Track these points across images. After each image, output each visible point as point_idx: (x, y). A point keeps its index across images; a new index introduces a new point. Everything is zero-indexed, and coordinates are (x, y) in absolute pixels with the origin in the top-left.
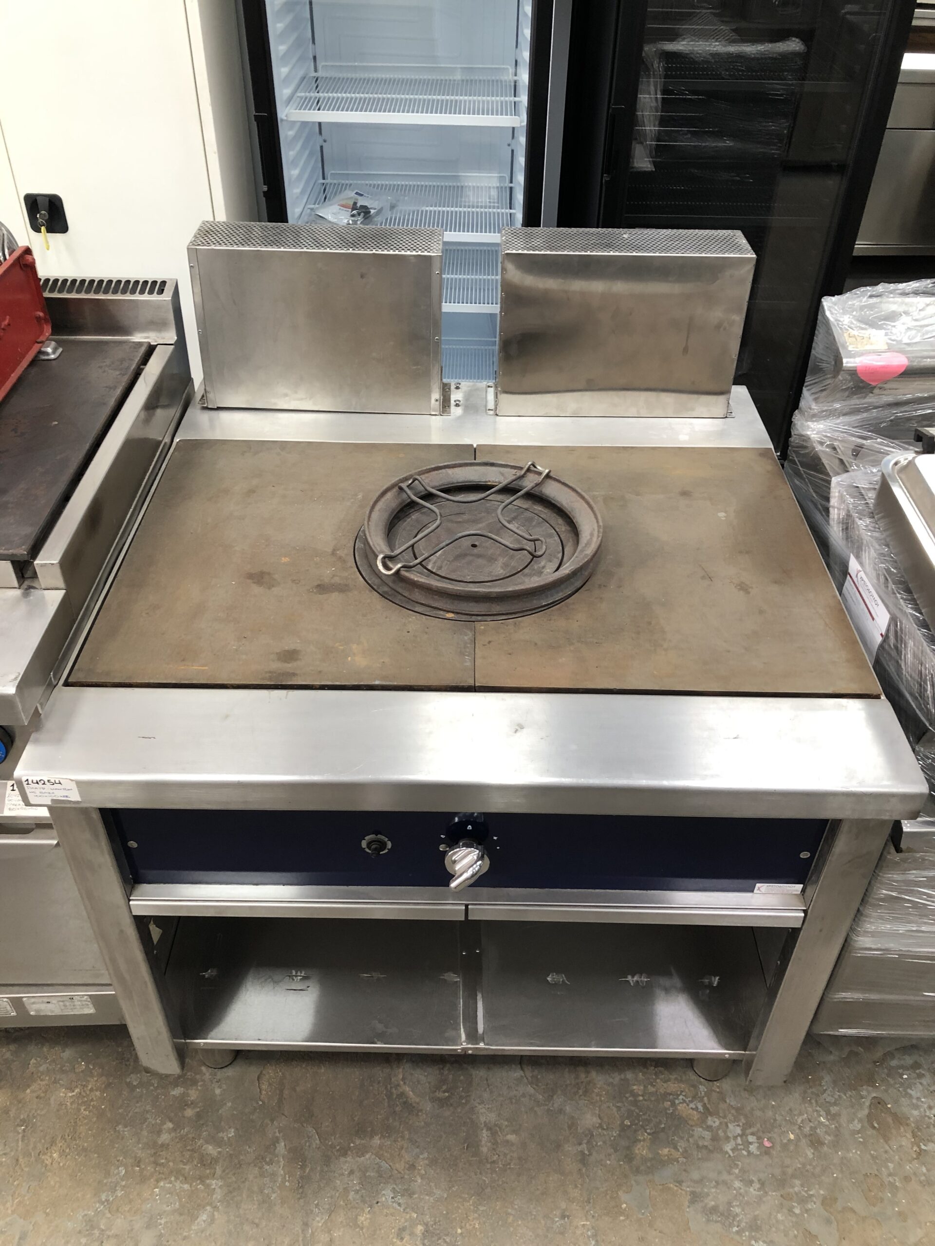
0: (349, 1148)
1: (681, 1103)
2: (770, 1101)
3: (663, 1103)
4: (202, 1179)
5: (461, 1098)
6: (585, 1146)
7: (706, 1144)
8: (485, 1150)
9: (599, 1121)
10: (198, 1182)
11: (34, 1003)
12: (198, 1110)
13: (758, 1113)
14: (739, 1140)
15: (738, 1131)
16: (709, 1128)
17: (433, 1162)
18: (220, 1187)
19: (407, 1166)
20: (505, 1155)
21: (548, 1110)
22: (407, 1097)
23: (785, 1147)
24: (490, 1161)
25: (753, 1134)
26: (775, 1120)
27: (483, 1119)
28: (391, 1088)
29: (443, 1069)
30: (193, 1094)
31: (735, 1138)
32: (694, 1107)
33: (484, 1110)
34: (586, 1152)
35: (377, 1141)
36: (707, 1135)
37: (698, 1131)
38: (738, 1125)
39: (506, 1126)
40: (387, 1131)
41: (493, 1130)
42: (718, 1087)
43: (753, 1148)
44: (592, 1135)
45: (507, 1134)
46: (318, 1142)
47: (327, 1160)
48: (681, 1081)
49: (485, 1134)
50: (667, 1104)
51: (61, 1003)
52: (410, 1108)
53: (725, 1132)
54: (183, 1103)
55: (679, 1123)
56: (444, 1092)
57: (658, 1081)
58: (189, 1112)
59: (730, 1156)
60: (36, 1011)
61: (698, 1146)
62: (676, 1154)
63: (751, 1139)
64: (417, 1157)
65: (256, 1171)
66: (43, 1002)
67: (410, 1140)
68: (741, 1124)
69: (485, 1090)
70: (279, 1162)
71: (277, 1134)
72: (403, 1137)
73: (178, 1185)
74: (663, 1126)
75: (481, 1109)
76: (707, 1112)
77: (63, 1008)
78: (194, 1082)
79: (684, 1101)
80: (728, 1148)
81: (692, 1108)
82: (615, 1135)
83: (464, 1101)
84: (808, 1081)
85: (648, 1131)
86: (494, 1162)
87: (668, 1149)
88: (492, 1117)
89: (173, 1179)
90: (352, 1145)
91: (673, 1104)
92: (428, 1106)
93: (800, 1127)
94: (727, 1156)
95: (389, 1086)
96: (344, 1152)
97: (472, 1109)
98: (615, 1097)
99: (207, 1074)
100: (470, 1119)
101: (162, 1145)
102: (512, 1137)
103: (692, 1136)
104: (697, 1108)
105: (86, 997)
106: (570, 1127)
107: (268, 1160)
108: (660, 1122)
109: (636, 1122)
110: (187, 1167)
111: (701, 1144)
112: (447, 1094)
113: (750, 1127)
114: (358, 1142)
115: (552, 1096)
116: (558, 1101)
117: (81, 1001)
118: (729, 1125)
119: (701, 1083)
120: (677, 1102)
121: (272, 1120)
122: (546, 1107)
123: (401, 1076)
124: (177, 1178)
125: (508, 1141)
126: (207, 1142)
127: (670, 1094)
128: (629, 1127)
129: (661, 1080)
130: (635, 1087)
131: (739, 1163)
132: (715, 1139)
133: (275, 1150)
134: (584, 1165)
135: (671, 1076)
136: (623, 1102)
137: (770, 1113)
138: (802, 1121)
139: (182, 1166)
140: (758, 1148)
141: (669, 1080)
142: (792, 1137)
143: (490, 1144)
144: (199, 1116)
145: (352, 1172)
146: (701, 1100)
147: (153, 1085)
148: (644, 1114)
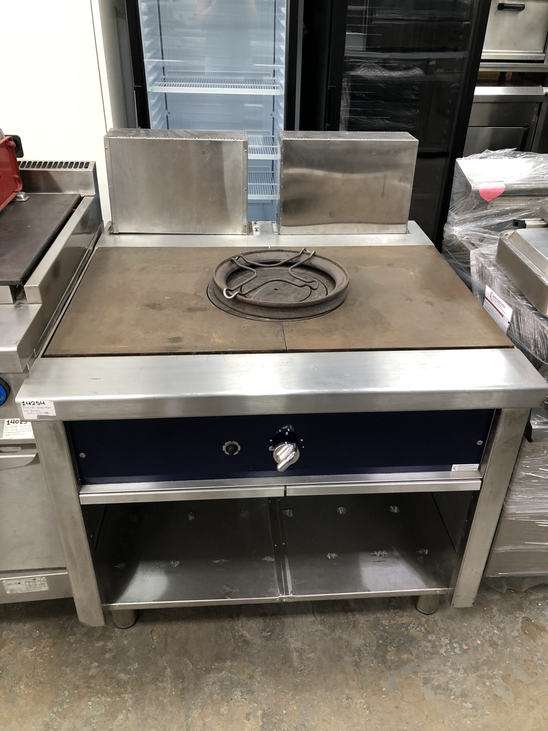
0: (212, 669)
1: (411, 628)
2: (464, 623)
3: (401, 629)
4: (119, 694)
5: (279, 635)
6: (356, 657)
7: (429, 650)
8: (296, 664)
9: (364, 642)
10: (116, 696)
11: (10, 584)
12: (114, 654)
13: (457, 630)
14: (448, 647)
15: (447, 641)
16: (430, 641)
17: (264, 673)
18: (131, 698)
19: (249, 676)
20: (309, 666)
21: (333, 638)
22: (245, 637)
23: (476, 649)
24: (299, 670)
25: (456, 642)
26: (468, 634)
27: (293, 646)
28: (235, 632)
29: (266, 619)
30: (110, 645)
31: (446, 645)
32: (420, 630)
33: (293, 641)
34: (358, 660)
35: (228, 663)
36: (429, 645)
37: (424, 643)
38: (447, 638)
39: (308, 649)
40: (234, 657)
41: (300, 652)
42: (432, 618)
43: (457, 650)
44: (360, 651)
45: (309, 653)
46: (191, 667)
47: (198, 677)
48: (410, 616)
49: (295, 655)
50: (403, 629)
51: (27, 584)
52: (246, 642)
53: (439, 642)
54: (104, 651)
55: (412, 640)
56: (268, 632)
57: (396, 617)
58: (108, 656)
59: (444, 655)
60: (12, 590)
61: (425, 652)
62: (412, 657)
63: (455, 645)
64: (254, 671)
65: (153, 687)
66: (15, 583)
67: (250, 662)
68: (448, 638)
69: (293, 629)
70: (167, 680)
71: (165, 664)
72: (245, 660)
73: (103, 699)
74: (402, 642)
75: (291, 640)
76: (428, 632)
77: (28, 587)
78: (110, 638)
79: (413, 627)
80: (442, 651)
81: (418, 631)
82: (374, 649)
83: (280, 637)
84: (484, 611)
85: (394, 645)
86: (302, 670)
87: (407, 655)
88: (298, 645)
89: (100, 695)
90: (213, 667)
91: (407, 629)
92: (258, 641)
93: (483, 637)
94: (442, 656)
95: (233, 632)
96: (208, 671)
97: (286, 641)
98: (371, 628)
99: (118, 633)
100: (284, 646)
101: (92, 676)
102: (312, 655)
103: (420, 646)
104: (421, 630)
105: (43, 578)
106: (347, 647)
107: (160, 680)
108: (400, 640)
109: (386, 641)
110: (109, 688)
111: (426, 650)
112: (269, 633)
113: (454, 639)
114: (216, 665)
115: (334, 630)
116: (338, 632)
117: (40, 581)
118: (441, 638)
119: (422, 616)
120: (409, 628)
121: (162, 656)
122: (331, 637)
123: (240, 625)
124: (102, 695)
125: (309, 658)
126: (120, 672)
127: (405, 624)
128: (382, 644)
129: (398, 616)
130: (383, 621)
131: (450, 659)
132: (434, 646)
133: (164, 674)
134: (358, 667)
135: (404, 614)
136: (377, 630)
137: (464, 630)
138: (484, 633)
139: (105, 687)
140: (460, 650)
141: (403, 616)
142: (479, 642)
143: (299, 660)
144: (114, 657)
145: (214, 683)
146: (423, 626)
147: (84, 641)
148: (390, 637)
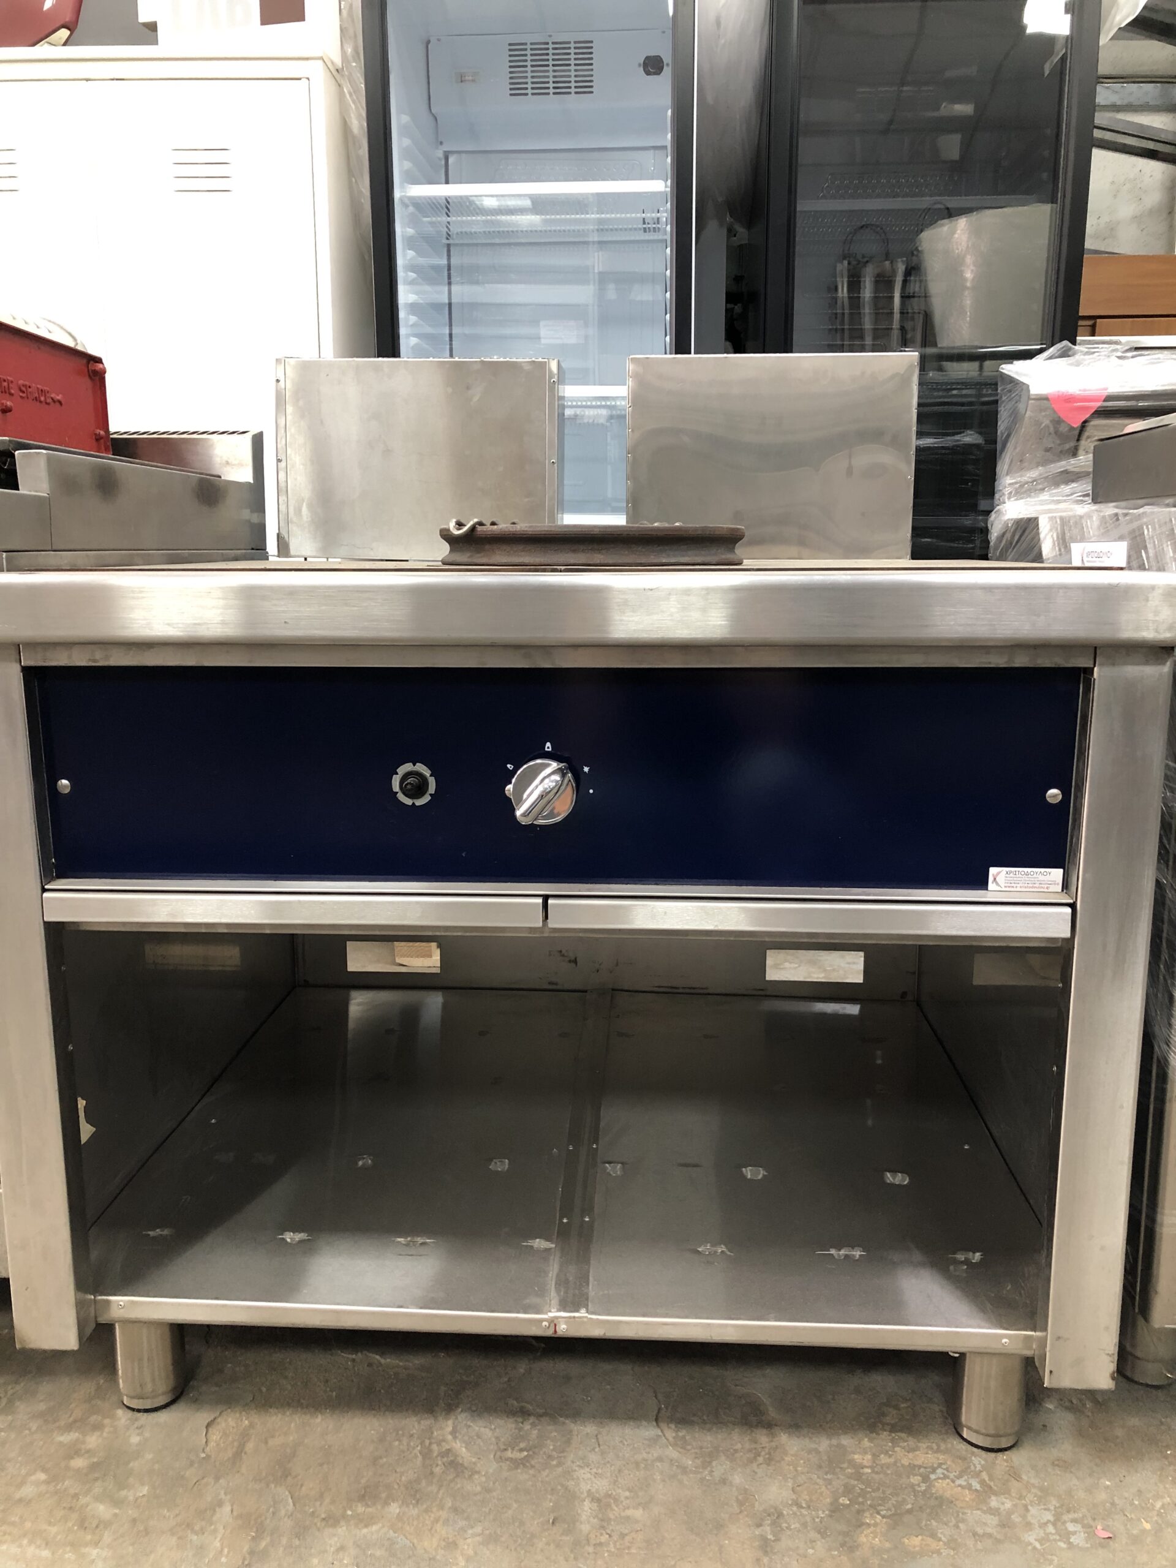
0: (344, 1516)
1: (939, 1478)
2: (1102, 1481)
3: (909, 1477)
5: (550, 1457)
6: (768, 1529)
7: (989, 1530)
8: (585, 1528)
9: (794, 1497)
12: (95, 1460)
13: (1081, 1494)
14: (1051, 1529)
15: (1049, 1517)
16: (994, 1512)
17: (490, 1539)
19: (443, 1544)
20: (623, 1536)
21: (702, 1480)
22: (456, 1456)
23: (1136, 1539)
24: (593, 1542)
25: (1074, 1521)
26: (1113, 1504)
27: (585, 1487)
28: (430, 1444)
29: (522, 1423)
30: (93, 1441)
31: (1043, 1525)
32: (964, 1483)
33: (589, 1475)
34: (770, 1537)
35: (394, 1508)
36: (992, 1520)
37: (974, 1516)
38: (1048, 1509)
39: (627, 1498)
40: (414, 1494)
41: (602, 1502)
42: (1006, 1461)
43: (1079, 1539)
44: (780, 1515)
45: (628, 1508)
46: (291, 1507)
47: (301, 1531)
48: (938, 1451)
49: (587, 1509)
50: (915, 1480)
53: (1022, 1516)
54: (74, 1451)
55: (938, 1506)
56: (521, 1450)
57: (897, 1449)
58: (79, 1463)
59: (1035, 1548)
61: (975, 1534)
62: (934, 1545)
63: (1071, 1527)
64: (463, 1530)
65: (174, 1541)
67: (455, 1510)
68: (1052, 1508)
69: (593, 1449)
70: (215, 1531)
71: (222, 1496)
72: (441, 1507)
74: (909, 1506)
75: (583, 1474)
76: (988, 1490)
78: (98, 1427)
79: (945, 1477)
80: (1031, 1537)
81: (960, 1486)
82: (822, 1516)
83: (554, 1463)
84: (1166, 1457)
85: (882, 1513)
86: (601, 1544)
87: (920, 1537)
88: (601, 1486)
90: (349, 1513)
91: (925, 1479)
92: (489, 1466)
93: (1159, 1514)
94: (1030, 1548)
95: (427, 1442)
96: (332, 1521)
97: (568, 1473)
98: (820, 1467)
99: (123, 1421)
100: (562, 1485)
101: (20, 1500)
102: (638, 1513)
103: (963, 1521)
104: (970, 1485)
106: (741, 1503)
107: (197, 1528)
108: (904, 1501)
109: (861, 1500)
111: (980, 1531)
112: (525, 1453)
113: (1068, 1512)
114: (360, 1509)
115: (710, 1462)
116: (721, 1466)
118: (1030, 1507)
119: (973, 1453)
120: (933, 1477)
121: (217, 1479)
122: (699, 1476)
123: (450, 1429)
125: (628, 1518)
127: (920, 1467)
128: (848, 1506)
129: (903, 1448)
130: (856, 1457)
131: (1054, 1558)
132: (1005, 1524)
133: (212, 1516)
134: (766, 1553)
135: (920, 1444)
136: (834, 1473)
137: (1102, 1496)
138: (1163, 1506)
140: (1087, 1540)
141: (916, 1449)
142: (1148, 1526)
143: (596, 1520)
144: (94, 1467)
145: (342, 1548)
146: (977, 1475)
147: (30, 1429)
148: (874, 1491)
